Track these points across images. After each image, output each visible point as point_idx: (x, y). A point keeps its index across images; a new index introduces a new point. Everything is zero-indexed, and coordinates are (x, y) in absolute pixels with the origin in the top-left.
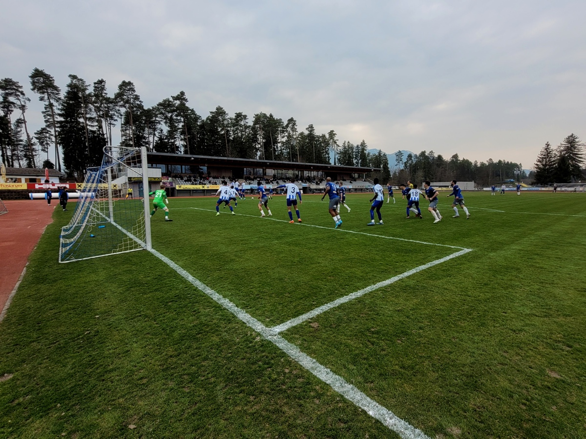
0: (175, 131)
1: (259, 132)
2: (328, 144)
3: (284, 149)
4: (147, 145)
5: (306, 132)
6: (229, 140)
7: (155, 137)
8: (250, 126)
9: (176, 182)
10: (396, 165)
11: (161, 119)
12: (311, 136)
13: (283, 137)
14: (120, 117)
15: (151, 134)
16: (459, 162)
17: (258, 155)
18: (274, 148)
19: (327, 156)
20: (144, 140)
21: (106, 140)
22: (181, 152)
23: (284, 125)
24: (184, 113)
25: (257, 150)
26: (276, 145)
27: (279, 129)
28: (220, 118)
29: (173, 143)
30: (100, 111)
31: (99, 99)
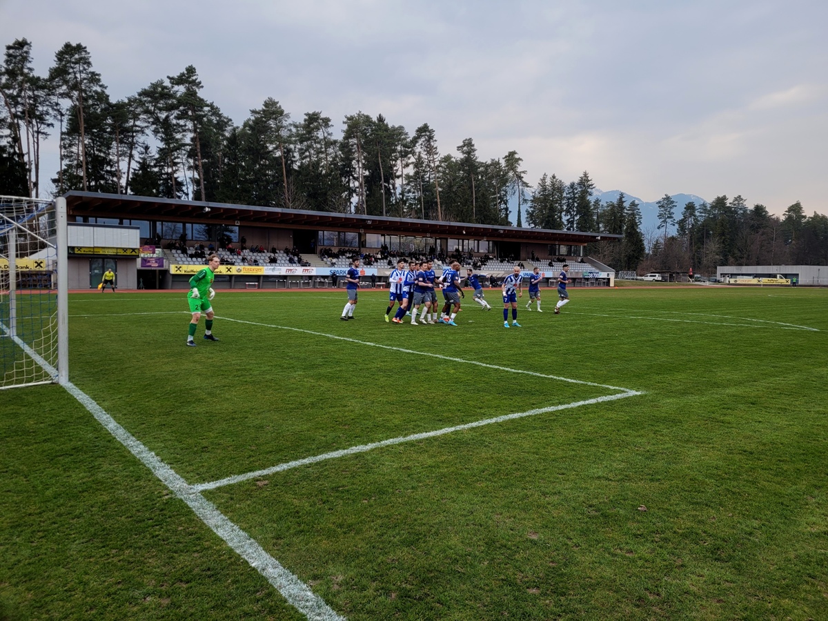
0: (176, 150)
1: (356, 155)
2: (504, 180)
3: (409, 191)
4: (115, 179)
5: (458, 156)
6: (290, 171)
7: (132, 162)
8: (335, 142)
9: (171, 257)
10: (659, 228)
11: (146, 124)
12: (469, 163)
13: (407, 165)
14: (59, 117)
15: (124, 154)
16: (804, 220)
17: (354, 204)
18: (388, 190)
19: (503, 206)
20: (108, 168)
21: (27, 167)
22: (187, 194)
23: (408, 140)
24: (194, 111)
25: (351, 191)
26: (391, 181)
27: (399, 148)
28: (272, 123)
29: (170, 175)
30: (17, 103)
31: (16, 80)
